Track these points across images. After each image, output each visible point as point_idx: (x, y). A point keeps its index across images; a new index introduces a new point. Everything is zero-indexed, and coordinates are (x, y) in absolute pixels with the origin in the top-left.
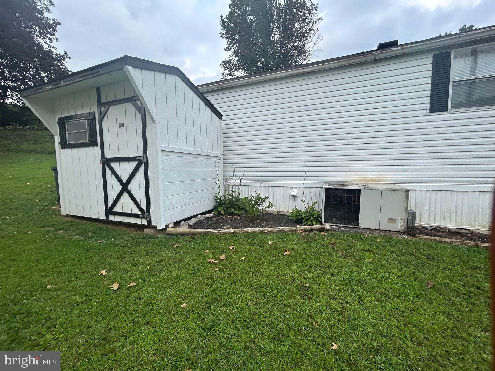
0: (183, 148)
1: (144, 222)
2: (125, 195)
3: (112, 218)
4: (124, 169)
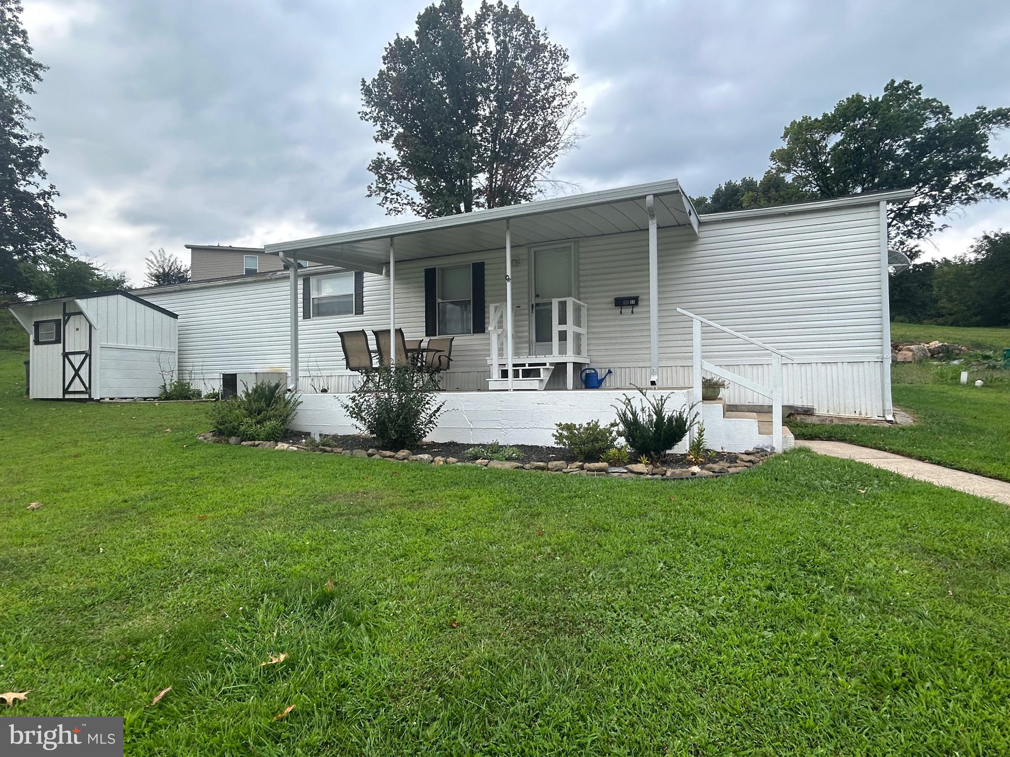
0: (123, 345)
1: (87, 396)
2: (77, 378)
3: (67, 396)
4: (77, 360)
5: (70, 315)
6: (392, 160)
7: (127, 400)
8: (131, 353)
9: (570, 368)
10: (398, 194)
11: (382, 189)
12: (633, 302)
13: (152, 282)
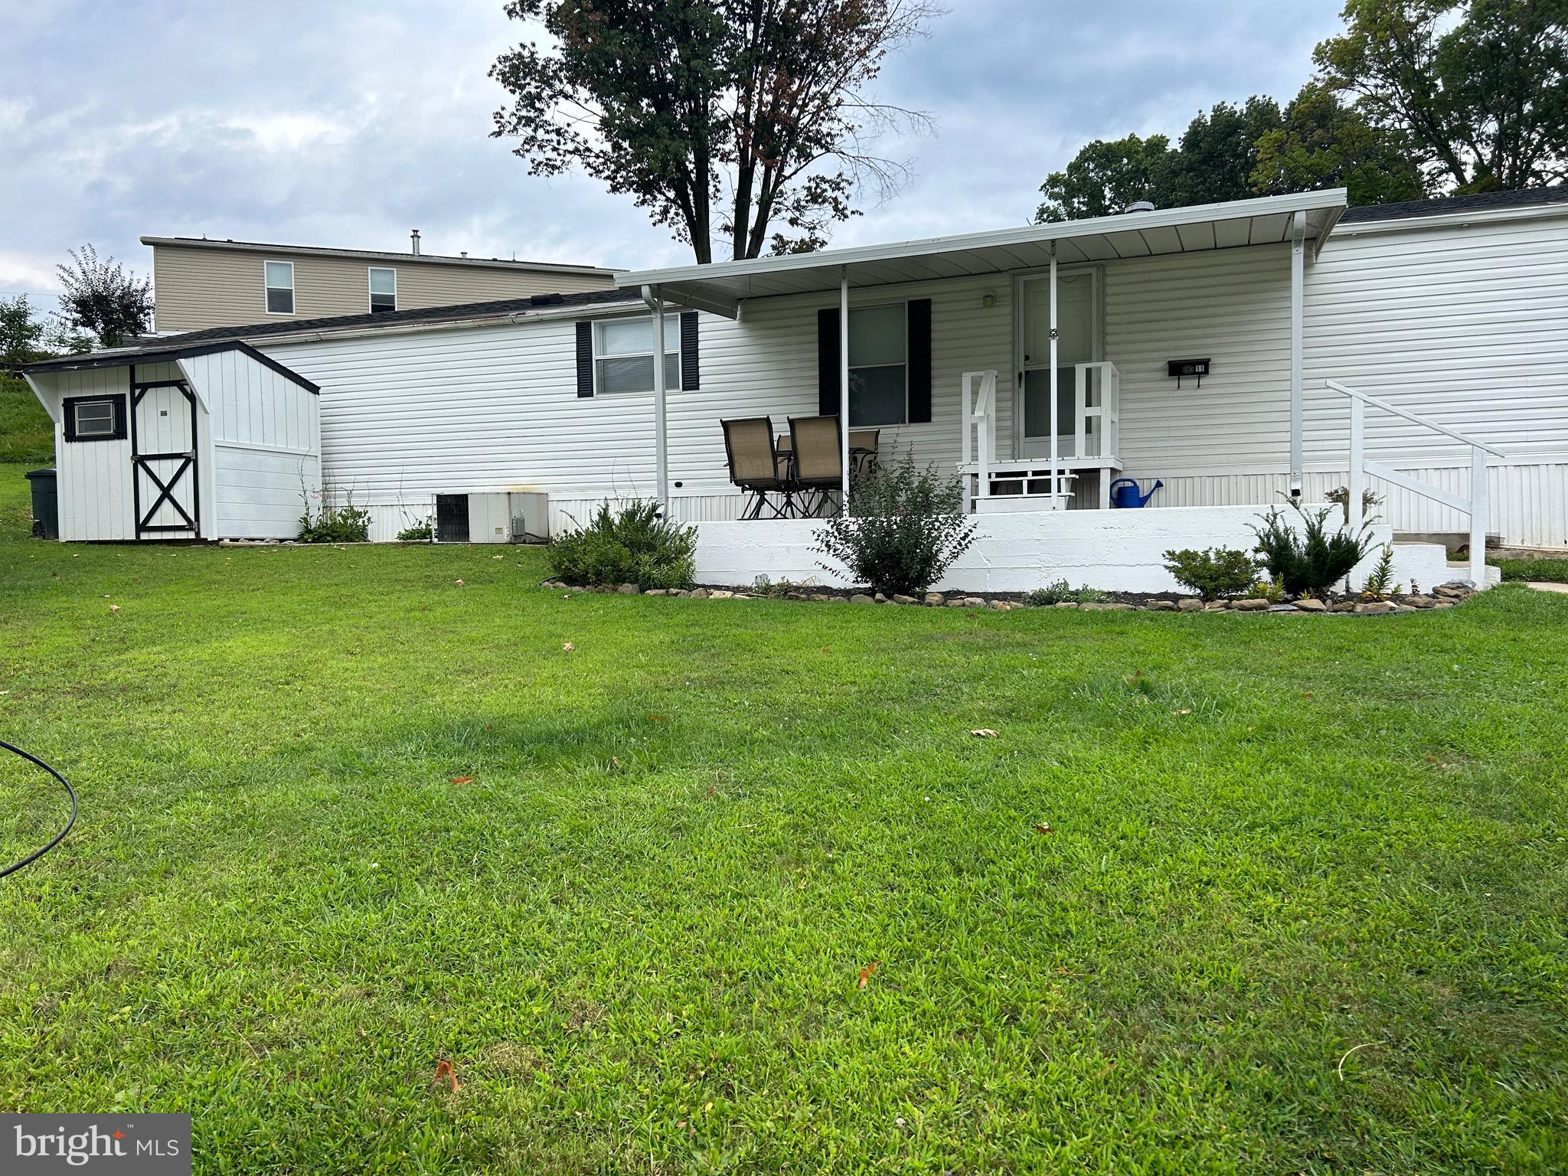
0: (244, 442)
1: (192, 535)
2: (167, 501)
3: (144, 536)
4: (165, 470)
5: (145, 387)
6: (544, 57)
7: (257, 543)
8: (259, 456)
9: (1105, 479)
10: (558, 132)
11: (529, 121)
12: (1200, 368)
13: (68, 315)
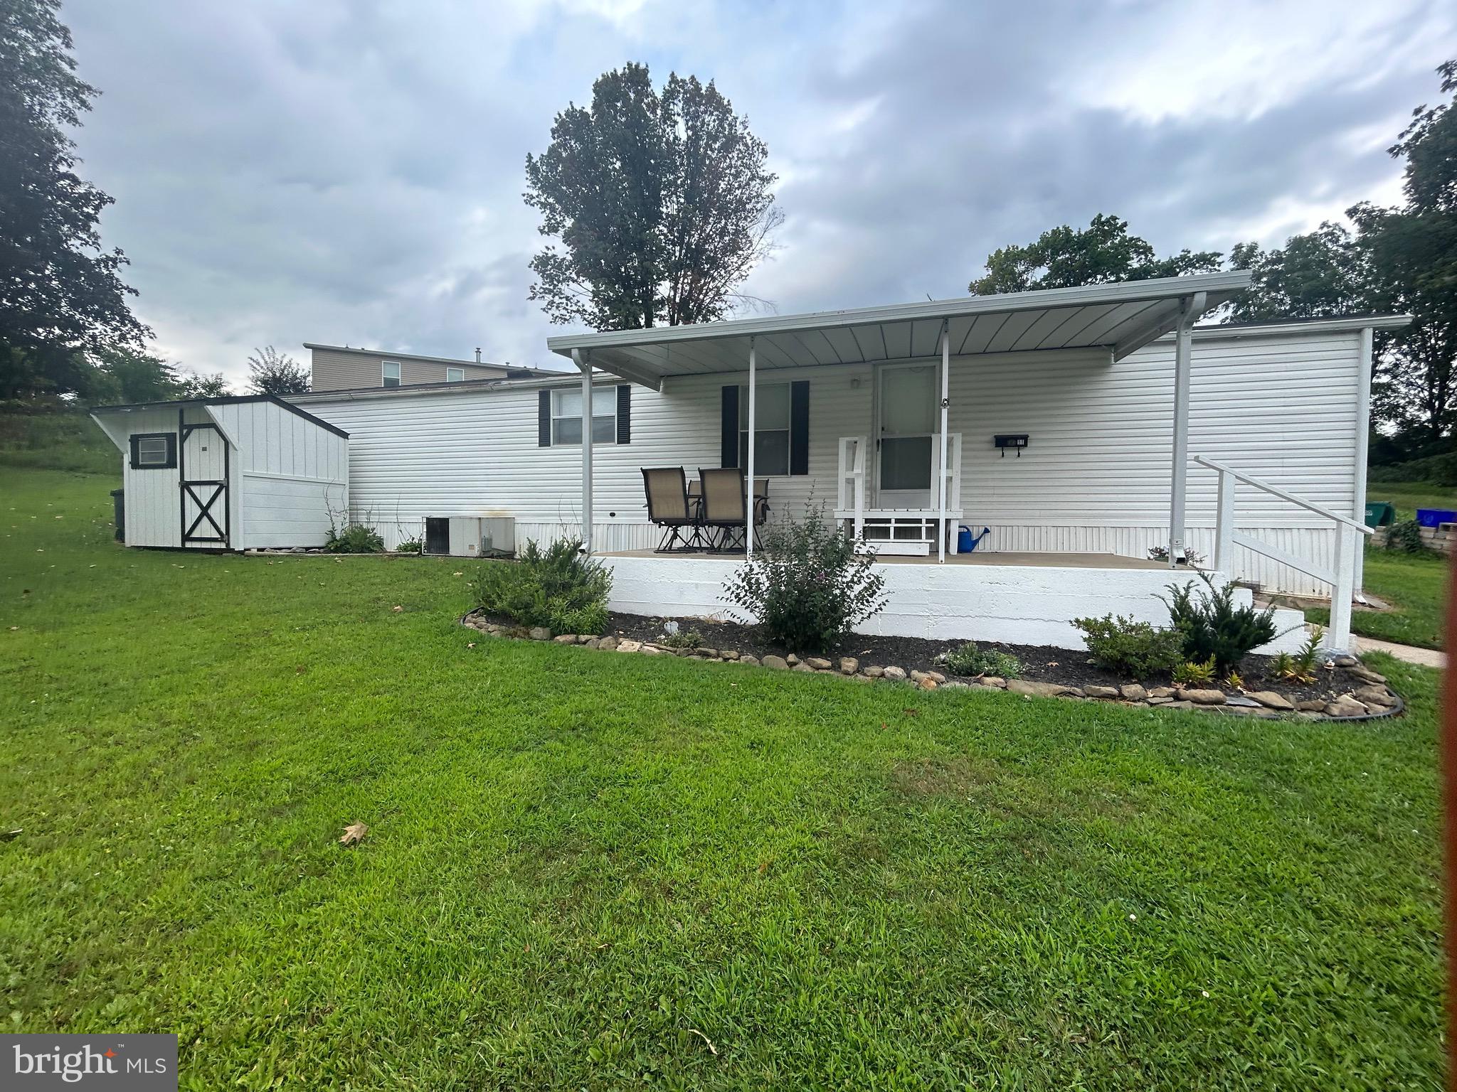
0: (274, 472)
1: (223, 546)
2: (205, 519)
3: (188, 545)
4: (205, 494)
5: (191, 428)
6: (560, 257)
7: (283, 551)
8: (286, 484)
10: (567, 298)
11: (550, 291)
12: (1021, 442)
13: (257, 389)
